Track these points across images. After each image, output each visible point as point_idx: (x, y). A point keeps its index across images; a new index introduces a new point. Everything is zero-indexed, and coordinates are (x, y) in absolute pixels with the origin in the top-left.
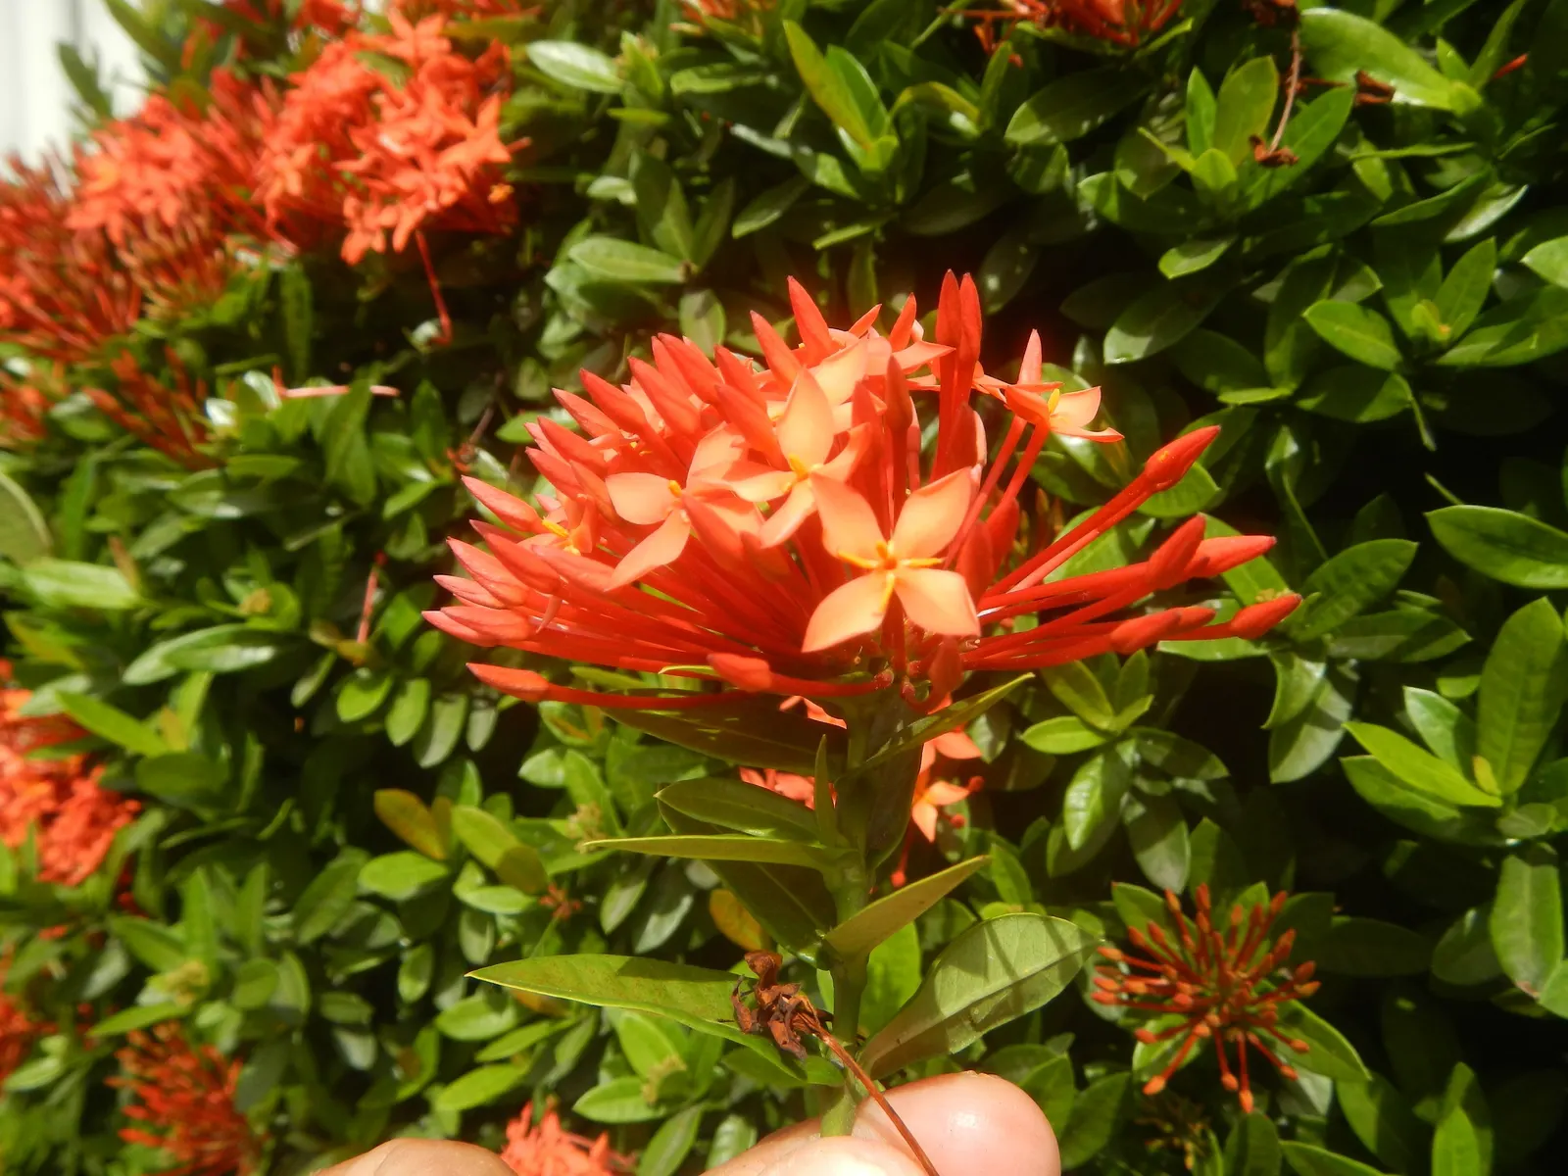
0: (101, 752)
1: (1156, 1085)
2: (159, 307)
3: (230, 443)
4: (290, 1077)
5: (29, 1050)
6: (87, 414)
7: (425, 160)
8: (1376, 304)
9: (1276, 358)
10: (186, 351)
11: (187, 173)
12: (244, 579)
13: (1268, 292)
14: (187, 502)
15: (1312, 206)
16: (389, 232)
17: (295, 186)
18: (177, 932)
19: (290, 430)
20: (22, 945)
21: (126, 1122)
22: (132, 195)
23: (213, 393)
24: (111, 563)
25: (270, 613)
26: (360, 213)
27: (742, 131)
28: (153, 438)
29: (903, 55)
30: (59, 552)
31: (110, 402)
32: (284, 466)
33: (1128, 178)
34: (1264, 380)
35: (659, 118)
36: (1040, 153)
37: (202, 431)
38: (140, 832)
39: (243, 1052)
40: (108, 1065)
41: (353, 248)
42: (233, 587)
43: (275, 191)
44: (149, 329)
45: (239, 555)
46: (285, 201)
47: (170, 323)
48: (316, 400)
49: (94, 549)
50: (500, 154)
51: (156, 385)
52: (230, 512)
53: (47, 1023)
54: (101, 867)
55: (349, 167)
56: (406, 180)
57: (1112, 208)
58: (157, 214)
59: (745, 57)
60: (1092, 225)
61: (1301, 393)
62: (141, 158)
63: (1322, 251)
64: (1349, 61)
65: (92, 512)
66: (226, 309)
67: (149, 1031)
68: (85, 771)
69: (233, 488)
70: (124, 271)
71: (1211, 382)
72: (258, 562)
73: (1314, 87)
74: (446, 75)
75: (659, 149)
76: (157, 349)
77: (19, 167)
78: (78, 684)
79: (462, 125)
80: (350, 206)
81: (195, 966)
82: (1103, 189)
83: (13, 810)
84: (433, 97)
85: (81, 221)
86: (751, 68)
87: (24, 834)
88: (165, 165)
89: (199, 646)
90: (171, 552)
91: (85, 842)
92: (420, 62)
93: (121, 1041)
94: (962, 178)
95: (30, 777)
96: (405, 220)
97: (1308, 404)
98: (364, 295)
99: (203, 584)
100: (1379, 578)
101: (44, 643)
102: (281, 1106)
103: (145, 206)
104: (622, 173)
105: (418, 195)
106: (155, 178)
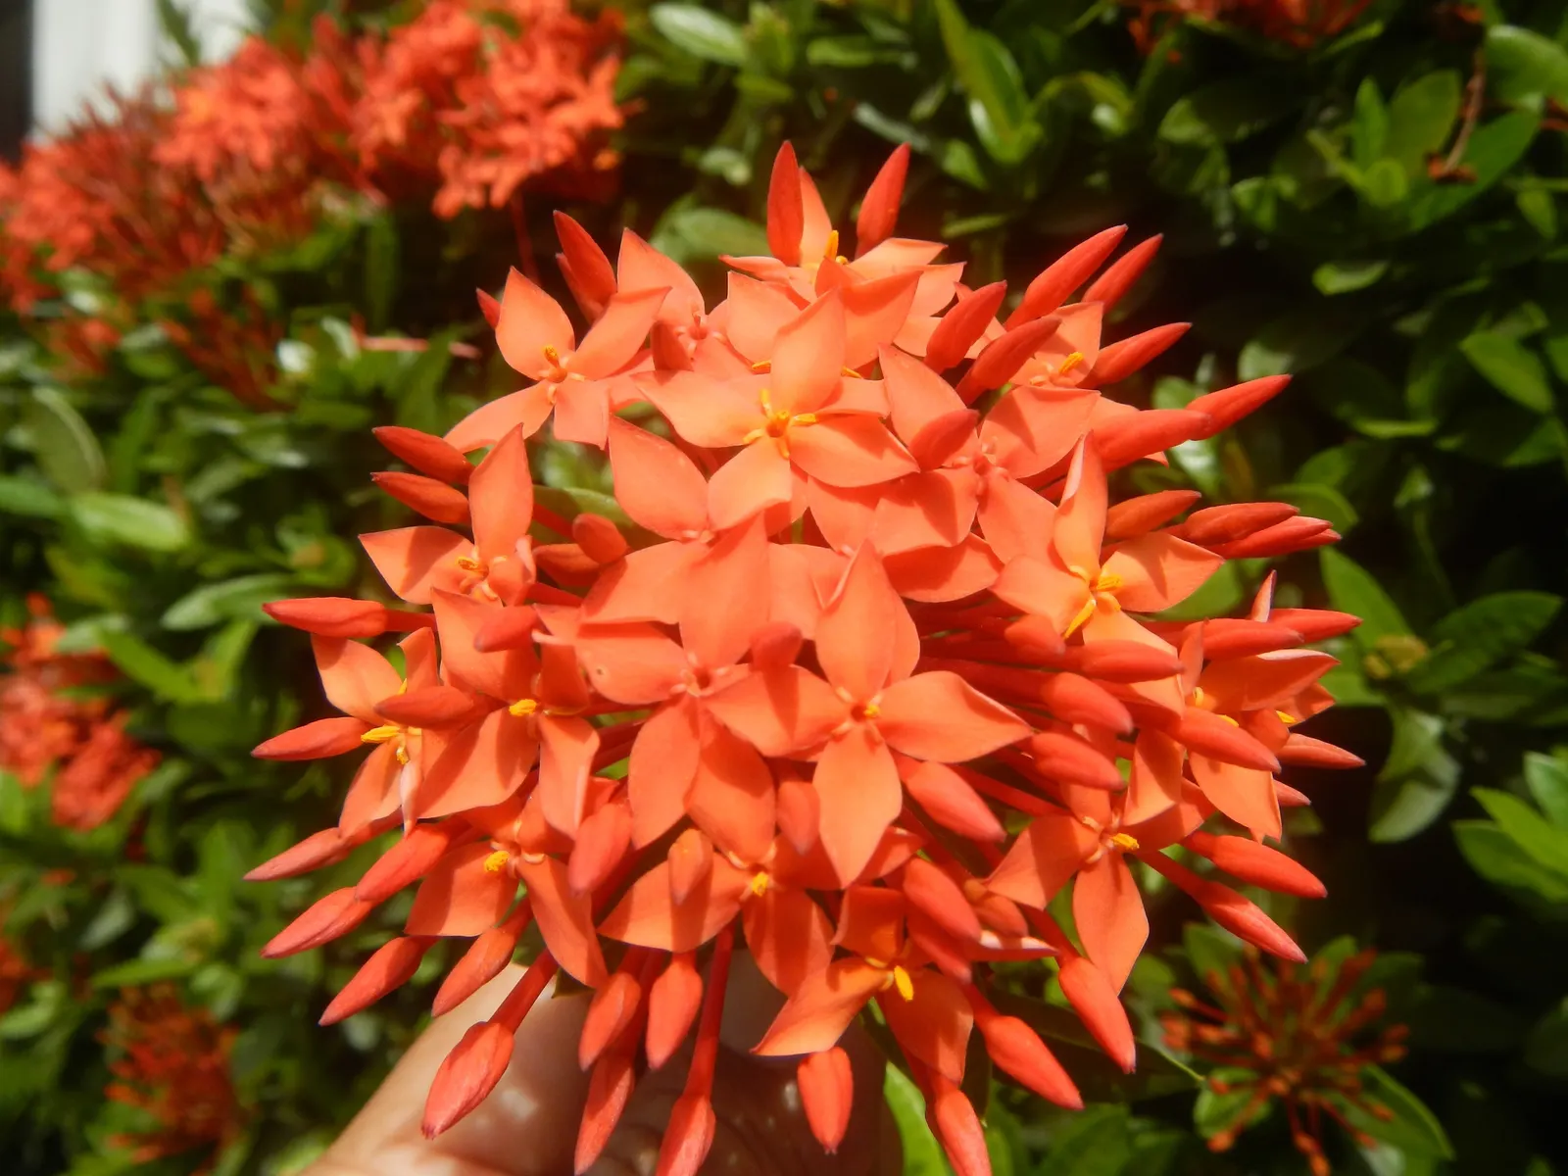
0: (128, 695)
1: (1221, 1140)
2: (242, 244)
3: (301, 388)
4: (286, 1050)
5: (19, 995)
6: (153, 350)
7: (534, 115)
8: (1533, 343)
9: (1419, 391)
10: (264, 293)
11: (284, 115)
12: (300, 531)
13: (1413, 325)
14: (250, 445)
15: (1476, 235)
16: (487, 188)
17: (394, 131)
18: (192, 886)
19: (364, 382)
20: (24, 888)
21: (110, 1077)
22: (224, 130)
23: (287, 335)
24: (163, 502)
25: (324, 567)
26: (458, 166)
27: (867, 115)
28: (220, 378)
29: (1050, 43)
30: (109, 486)
31: (182, 336)
32: (352, 416)
33: (1287, 186)
34: (1401, 414)
35: (781, 92)
36: (1192, 155)
37: (273, 371)
38: (158, 782)
39: (242, 1018)
40: (98, 1019)
41: (451, 199)
42: (287, 538)
43: (372, 136)
44: (229, 266)
45: (295, 506)
46: (384, 148)
47: (251, 263)
48: (392, 355)
49: (147, 486)
50: (611, 117)
51: (231, 323)
52: (292, 459)
53: (41, 969)
54: (114, 816)
55: (452, 118)
56: (512, 135)
57: (1265, 216)
58: (248, 151)
59: (884, 32)
60: (1227, 239)
61: (1444, 431)
62: (238, 96)
63: (1478, 284)
64: (1531, 86)
65: (149, 448)
66: (311, 253)
67: (144, 988)
68: (107, 715)
69: (299, 436)
70: (208, 204)
71: (1344, 410)
72: (315, 515)
73: (1493, 110)
74: (560, 35)
75: (776, 125)
76: (235, 290)
77: (113, 94)
78: (115, 623)
79: (574, 85)
80: (448, 159)
81: (207, 923)
82: (1259, 196)
83: (30, 749)
84: (546, 56)
85: (171, 152)
86: (888, 46)
87: (39, 773)
88: (260, 104)
89: (246, 595)
90: (226, 496)
91: (101, 787)
92: (533, 20)
93: (114, 994)
94: (1098, 179)
95: (52, 716)
96: (505, 177)
97: (1449, 444)
98: (452, 253)
99: (256, 533)
100: (1513, 633)
101: (83, 579)
102: (273, 1079)
103: (236, 144)
104: (737, 146)
105: (521, 152)
106: (250, 118)
